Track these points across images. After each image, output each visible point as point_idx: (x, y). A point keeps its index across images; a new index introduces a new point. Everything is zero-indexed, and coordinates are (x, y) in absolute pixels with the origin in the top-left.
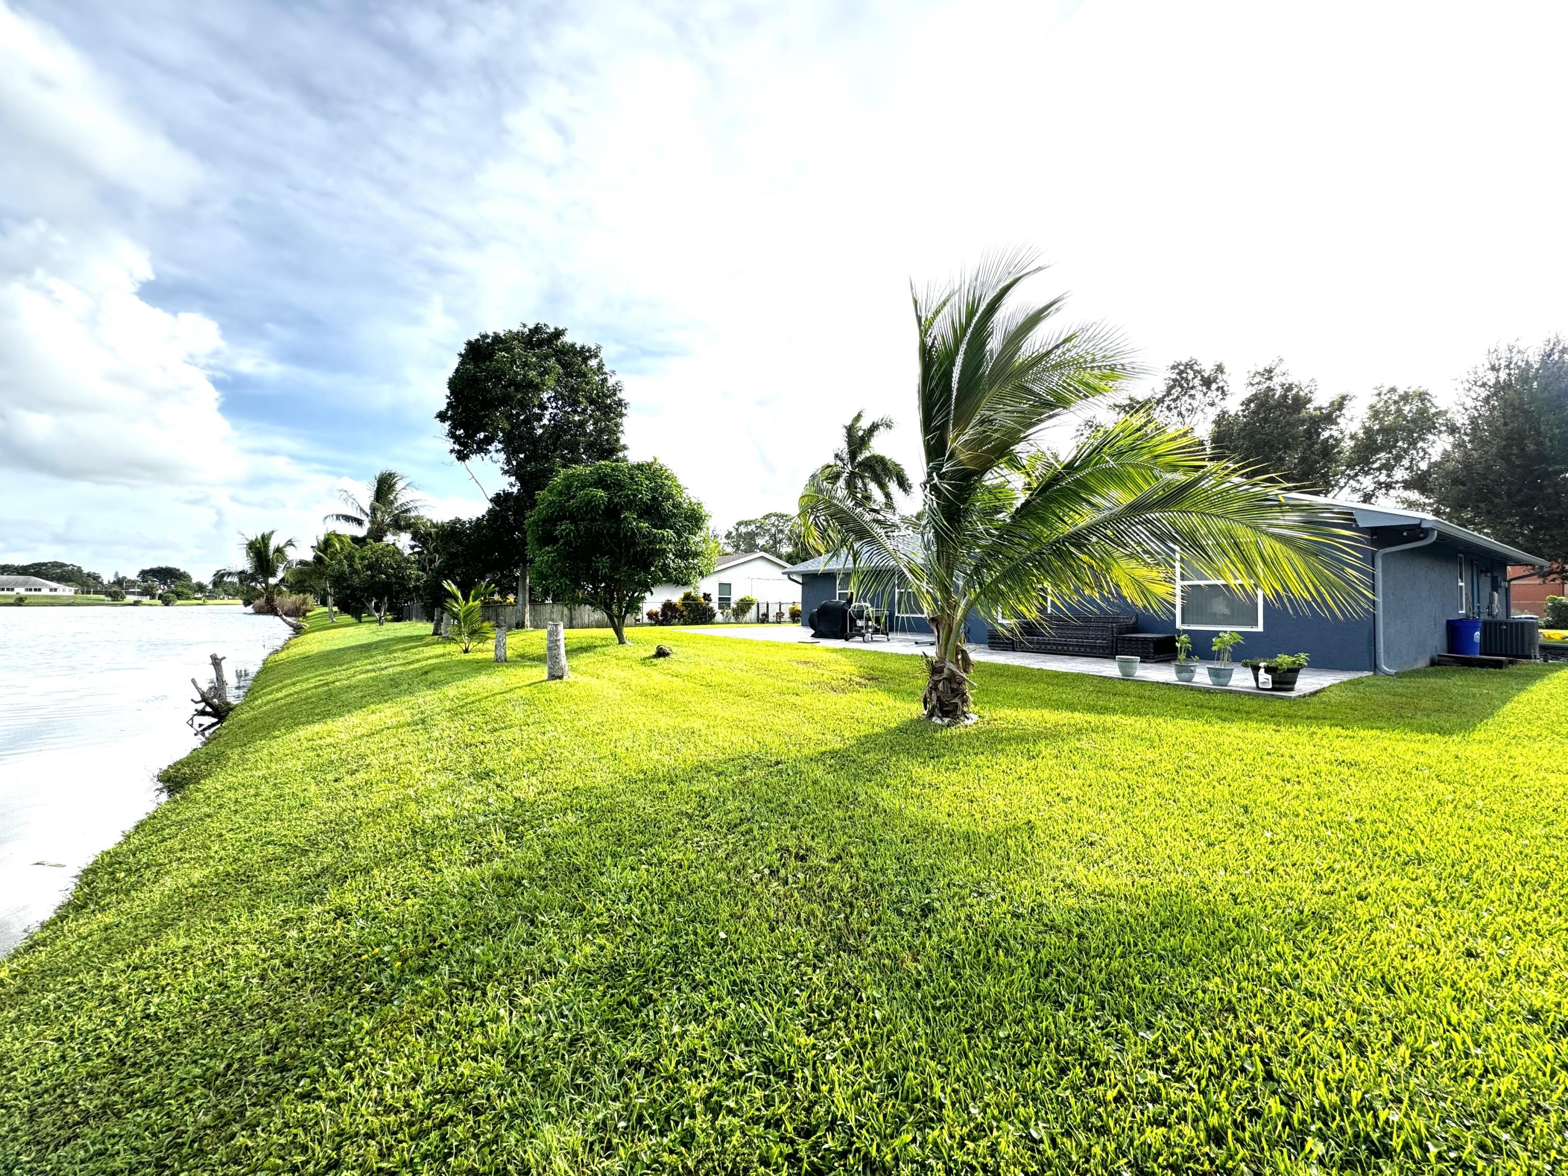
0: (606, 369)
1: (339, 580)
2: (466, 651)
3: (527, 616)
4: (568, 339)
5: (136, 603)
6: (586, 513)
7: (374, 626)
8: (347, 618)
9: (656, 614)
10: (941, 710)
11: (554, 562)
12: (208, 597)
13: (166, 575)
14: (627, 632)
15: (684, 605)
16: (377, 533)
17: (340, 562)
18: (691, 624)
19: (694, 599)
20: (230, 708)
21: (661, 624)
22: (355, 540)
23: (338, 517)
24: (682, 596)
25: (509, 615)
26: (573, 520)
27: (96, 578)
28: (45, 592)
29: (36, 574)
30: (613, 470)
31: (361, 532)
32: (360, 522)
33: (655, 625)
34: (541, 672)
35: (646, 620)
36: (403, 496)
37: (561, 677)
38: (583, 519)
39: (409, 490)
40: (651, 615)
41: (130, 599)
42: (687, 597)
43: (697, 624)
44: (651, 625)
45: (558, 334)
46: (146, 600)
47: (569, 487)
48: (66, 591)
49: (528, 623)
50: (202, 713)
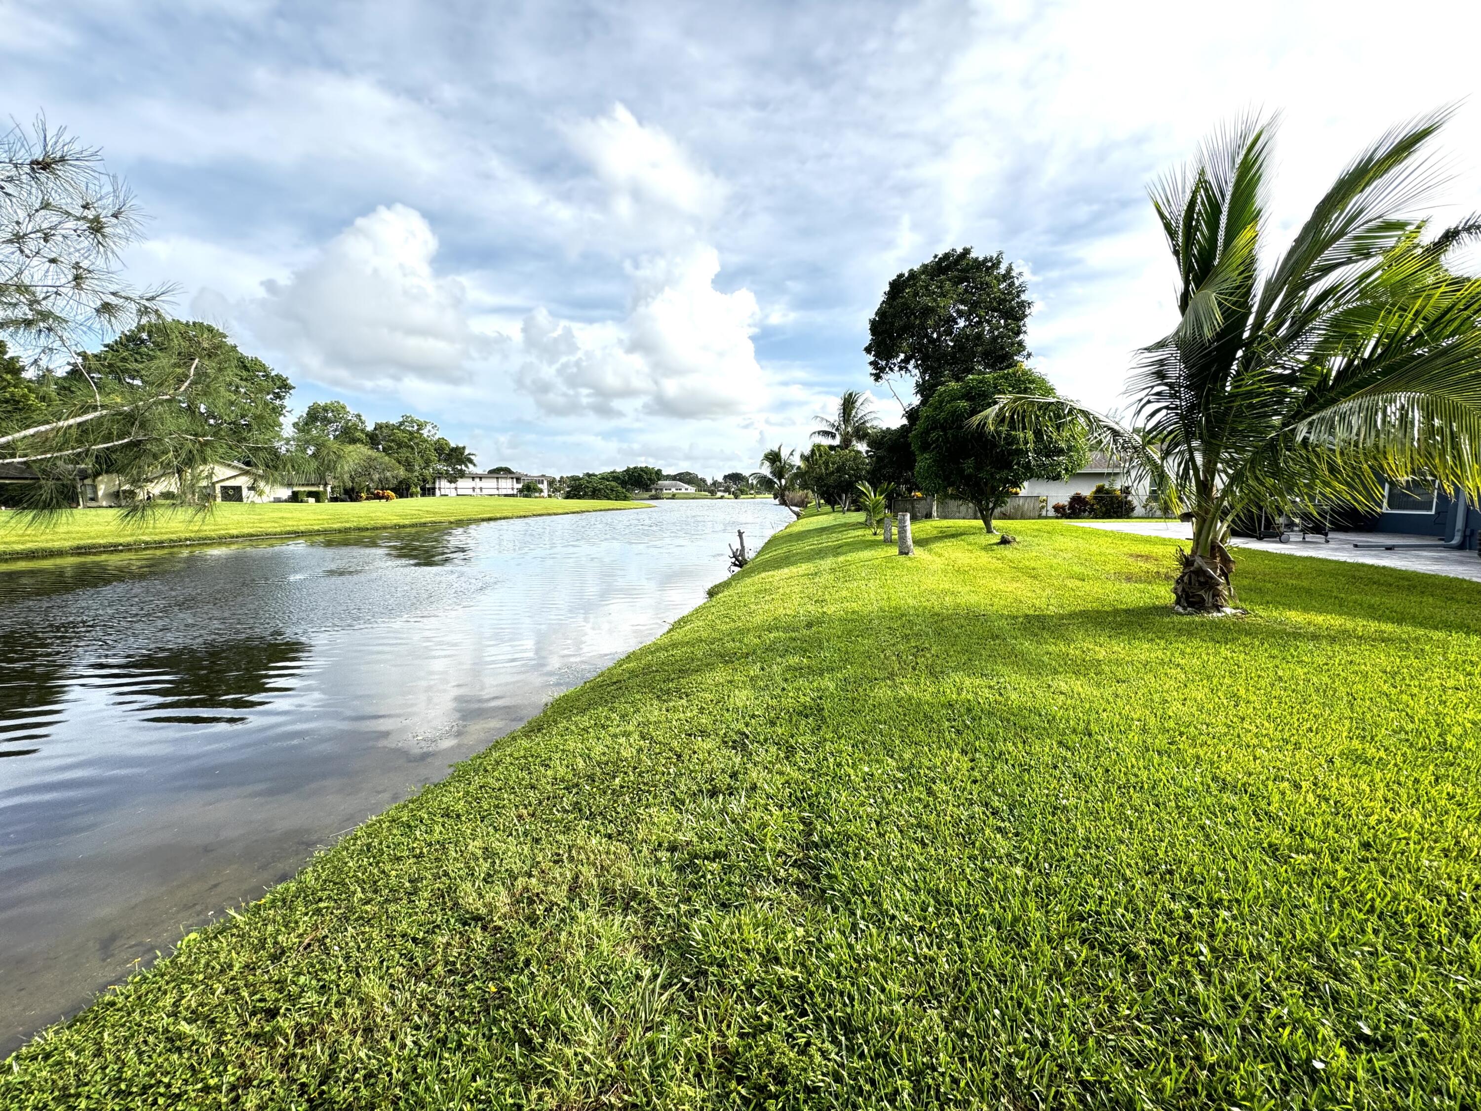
0: (1014, 274)
1: (819, 479)
2: (875, 534)
3: (935, 508)
4: (973, 255)
5: (722, 497)
6: (953, 422)
7: (840, 515)
8: (828, 508)
9: (1063, 507)
10: (1187, 600)
11: (929, 467)
12: (757, 493)
13: (735, 478)
14: (994, 523)
15: (1095, 498)
16: (846, 443)
17: (820, 467)
18: (1103, 518)
19: (1108, 492)
20: (746, 562)
21: (1068, 517)
22: (832, 448)
23: (819, 433)
24: (1094, 489)
25: (921, 507)
26: (944, 429)
27: (703, 480)
28: (683, 491)
29: (680, 480)
30: (981, 382)
31: (837, 442)
32: (834, 436)
33: (1061, 518)
34: (895, 550)
35: (1052, 513)
36: (861, 411)
37: (907, 554)
38: (951, 428)
39: (866, 405)
40: (1057, 508)
41: (719, 494)
42: (1100, 490)
43: (1110, 517)
44: (1057, 518)
45: (967, 251)
46: (726, 495)
47: (941, 402)
48: (692, 490)
49: (935, 514)
50: (735, 565)
